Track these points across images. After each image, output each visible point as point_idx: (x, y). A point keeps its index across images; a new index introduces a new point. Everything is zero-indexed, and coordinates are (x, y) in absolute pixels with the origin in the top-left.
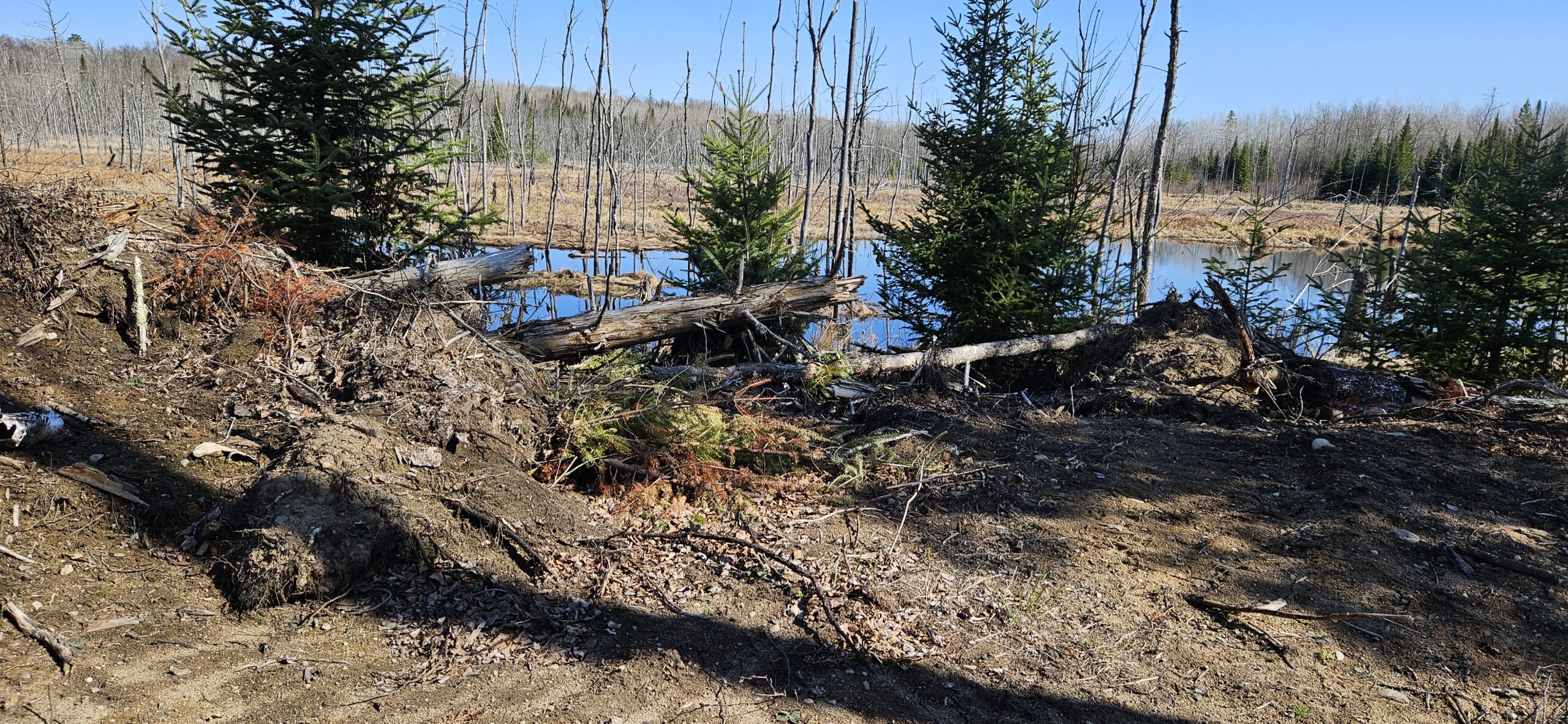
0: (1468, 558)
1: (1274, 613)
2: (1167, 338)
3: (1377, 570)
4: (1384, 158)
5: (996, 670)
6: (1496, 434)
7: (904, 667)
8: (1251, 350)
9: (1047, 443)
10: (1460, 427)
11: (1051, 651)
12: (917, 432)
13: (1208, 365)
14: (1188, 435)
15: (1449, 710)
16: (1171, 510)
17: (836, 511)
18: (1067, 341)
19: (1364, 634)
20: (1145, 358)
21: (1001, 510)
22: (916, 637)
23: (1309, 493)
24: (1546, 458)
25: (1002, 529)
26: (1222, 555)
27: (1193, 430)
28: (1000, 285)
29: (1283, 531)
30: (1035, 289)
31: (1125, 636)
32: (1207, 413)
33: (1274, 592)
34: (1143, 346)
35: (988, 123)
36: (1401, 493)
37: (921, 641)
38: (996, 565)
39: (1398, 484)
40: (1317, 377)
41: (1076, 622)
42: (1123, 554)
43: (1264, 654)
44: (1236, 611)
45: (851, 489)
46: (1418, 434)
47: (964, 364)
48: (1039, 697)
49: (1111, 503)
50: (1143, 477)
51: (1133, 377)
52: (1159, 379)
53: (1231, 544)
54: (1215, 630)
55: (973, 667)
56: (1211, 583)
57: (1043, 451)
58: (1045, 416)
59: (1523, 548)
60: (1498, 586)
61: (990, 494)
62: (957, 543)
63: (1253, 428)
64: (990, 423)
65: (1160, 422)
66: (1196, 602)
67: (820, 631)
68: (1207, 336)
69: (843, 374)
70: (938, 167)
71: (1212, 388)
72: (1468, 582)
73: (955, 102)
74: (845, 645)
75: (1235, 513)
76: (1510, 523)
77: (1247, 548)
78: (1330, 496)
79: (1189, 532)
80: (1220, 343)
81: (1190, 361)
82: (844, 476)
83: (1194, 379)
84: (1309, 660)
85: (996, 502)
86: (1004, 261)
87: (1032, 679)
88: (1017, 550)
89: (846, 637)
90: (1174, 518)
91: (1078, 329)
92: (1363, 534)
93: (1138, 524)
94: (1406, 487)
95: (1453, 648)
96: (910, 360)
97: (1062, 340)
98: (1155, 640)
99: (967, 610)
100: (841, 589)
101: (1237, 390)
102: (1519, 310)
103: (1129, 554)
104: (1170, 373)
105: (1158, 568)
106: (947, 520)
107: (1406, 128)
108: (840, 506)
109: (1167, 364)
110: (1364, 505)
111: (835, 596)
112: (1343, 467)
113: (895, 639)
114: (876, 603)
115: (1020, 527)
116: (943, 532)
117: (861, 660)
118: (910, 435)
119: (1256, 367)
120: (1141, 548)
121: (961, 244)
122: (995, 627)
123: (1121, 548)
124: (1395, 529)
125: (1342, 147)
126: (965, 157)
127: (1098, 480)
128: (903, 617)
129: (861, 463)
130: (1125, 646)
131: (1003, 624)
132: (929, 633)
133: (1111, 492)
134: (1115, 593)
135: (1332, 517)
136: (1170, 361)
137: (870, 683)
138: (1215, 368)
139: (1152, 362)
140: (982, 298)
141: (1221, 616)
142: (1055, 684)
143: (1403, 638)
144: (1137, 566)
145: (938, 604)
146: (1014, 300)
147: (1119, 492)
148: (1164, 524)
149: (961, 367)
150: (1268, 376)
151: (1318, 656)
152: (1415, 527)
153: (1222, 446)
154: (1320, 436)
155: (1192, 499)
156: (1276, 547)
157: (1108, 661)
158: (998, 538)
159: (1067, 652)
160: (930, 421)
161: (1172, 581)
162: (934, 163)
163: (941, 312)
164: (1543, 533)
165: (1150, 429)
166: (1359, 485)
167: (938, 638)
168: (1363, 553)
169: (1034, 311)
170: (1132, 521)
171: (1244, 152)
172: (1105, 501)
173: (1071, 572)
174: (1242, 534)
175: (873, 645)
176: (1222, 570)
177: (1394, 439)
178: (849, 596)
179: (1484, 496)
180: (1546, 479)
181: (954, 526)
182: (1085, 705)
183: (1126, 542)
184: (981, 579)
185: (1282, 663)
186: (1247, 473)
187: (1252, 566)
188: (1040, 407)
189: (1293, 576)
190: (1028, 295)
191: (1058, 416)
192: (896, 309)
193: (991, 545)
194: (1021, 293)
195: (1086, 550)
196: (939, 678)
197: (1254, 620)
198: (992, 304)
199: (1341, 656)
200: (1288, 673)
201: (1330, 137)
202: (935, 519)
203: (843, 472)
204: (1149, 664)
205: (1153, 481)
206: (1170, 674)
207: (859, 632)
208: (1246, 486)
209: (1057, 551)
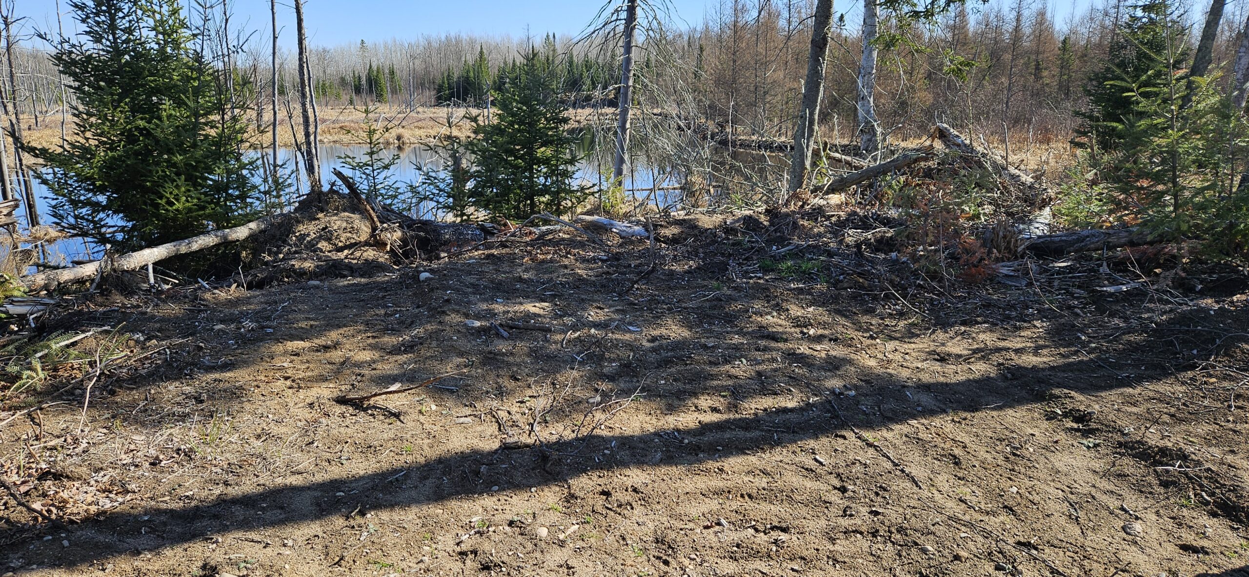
0: (506, 328)
1: (395, 392)
2: (318, 219)
3: (456, 349)
4: (472, 74)
5: (187, 494)
6: (526, 251)
7: (102, 518)
8: (376, 219)
9: (225, 315)
10: (508, 250)
11: (233, 466)
12: (100, 329)
13: (349, 235)
14: (337, 288)
15: (493, 420)
16: (324, 343)
17: (18, 413)
18: (241, 233)
19: (448, 390)
20: (302, 237)
21: (186, 375)
22: (110, 492)
23: (417, 311)
24: (551, 261)
25: (188, 389)
26: (359, 365)
27: (341, 284)
28: (171, 193)
29: (401, 339)
30: (205, 194)
31: (291, 438)
32: (353, 270)
33: (394, 379)
34: (301, 227)
35: (125, 52)
36: (472, 298)
37: (116, 494)
38: (183, 417)
39: (470, 293)
40: (427, 232)
41: (252, 440)
42: (288, 383)
43: (387, 420)
44: (368, 398)
45: (32, 391)
46: (484, 259)
47: (147, 265)
48: (224, 501)
49: (279, 348)
50: (303, 324)
51: (296, 252)
52: (315, 251)
53: (366, 356)
54: (355, 415)
55: (167, 498)
56: (353, 385)
57: (222, 321)
58: (222, 295)
59: (536, 315)
60: (522, 340)
61: (175, 365)
62: (147, 410)
63: (383, 274)
64: (173, 309)
65: (318, 282)
66: (341, 401)
67: (11, 516)
68: (347, 214)
69: (16, 293)
70: (84, 92)
71: (355, 251)
72: (507, 343)
73: (87, 33)
74: (40, 519)
75: (369, 334)
76: (531, 302)
77: (376, 355)
78: (430, 309)
79: (336, 355)
80: (356, 217)
81: (336, 234)
82: (25, 381)
83: (341, 247)
84: (415, 416)
85: (181, 370)
86: (171, 171)
87: (217, 491)
88: (202, 402)
89: (40, 513)
90: (326, 348)
91: (250, 221)
92: (448, 328)
93: (300, 358)
94: (474, 294)
95: (497, 383)
96: (89, 270)
97: (236, 232)
98: (312, 434)
99: (157, 458)
100: (30, 475)
101: (373, 250)
102: (540, 171)
103: (293, 381)
104: (323, 245)
105: (315, 384)
106: (135, 394)
107: (481, 53)
108: (20, 408)
109: (320, 238)
110: (449, 310)
111: (23, 483)
112: (438, 288)
113: (90, 499)
114: (67, 477)
115: (204, 384)
116: (133, 405)
117: (57, 526)
118: (91, 333)
119: (381, 231)
120: (301, 375)
121: (124, 161)
122: (184, 463)
123: (286, 378)
124: (467, 321)
125: (444, 67)
126: (110, 82)
127: (268, 334)
128: (96, 481)
129: (39, 367)
130: (292, 445)
131: (191, 459)
132: (123, 486)
133: (278, 341)
134: (282, 411)
135: (429, 322)
136: (321, 236)
137: (69, 541)
138: (354, 236)
139: (308, 239)
140: (157, 206)
141: (358, 405)
142: (236, 488)
143: (470, 386)
144: (300, 388)
145: (131, 461)
146: (187, 204)
147: (284, 339)
148: (319, 354)
149: (144, 268)
150: (393, 236)
151: (420, 412)
152: (478, 317)
153: (360, 291)
154: (425, 271)
155: (339, 331)
156: (395, 351)
157: (278, 459)
158: (184, 396)
159: (245, 463)
160: (112, 318)
161: (325, 391)
162: (77, 89)
163: (121, 223)
164: (546, 304)
165: (310, 289)
166: (446, 298)
167: (133, 486)
168: (448, 340)
169: (207, 211)
170: (295, 358)
171: (378, 72)
172: (274, 348)
173: (247, 406)
174: (373, 347)
175: (69, 511)
176: (359, 375)
177: (470, 264)
178: (39, 479)
179: (518, 290)
180: (551, 273)
181: (143, 397)
182: (261, 494)
183: (290, 373)
184: (169, 431)
185: (399, 423)
186: (377, 306)
187: (380, 367)
188: (216, 288)
189: (405, 366)
190: (199, 199)
191: (232, 292)
192: (73, 227)
193: (179, 404)
194: (192, 197)
195: (259, 387)
196: (135, 517)
197: (380, 401)
198: (167, 210)
199: (434, 407)
200: (402, 428)
201: (435, 60)
202: (123, 397)
203: (21, 379)
204: (309, 452)
205: (311, 326)
206: (324, 453)
207: (53, 505)
208: (377, 315)
209: (236, 394)
